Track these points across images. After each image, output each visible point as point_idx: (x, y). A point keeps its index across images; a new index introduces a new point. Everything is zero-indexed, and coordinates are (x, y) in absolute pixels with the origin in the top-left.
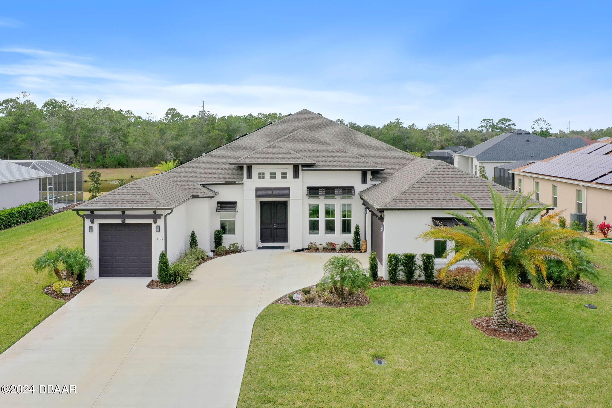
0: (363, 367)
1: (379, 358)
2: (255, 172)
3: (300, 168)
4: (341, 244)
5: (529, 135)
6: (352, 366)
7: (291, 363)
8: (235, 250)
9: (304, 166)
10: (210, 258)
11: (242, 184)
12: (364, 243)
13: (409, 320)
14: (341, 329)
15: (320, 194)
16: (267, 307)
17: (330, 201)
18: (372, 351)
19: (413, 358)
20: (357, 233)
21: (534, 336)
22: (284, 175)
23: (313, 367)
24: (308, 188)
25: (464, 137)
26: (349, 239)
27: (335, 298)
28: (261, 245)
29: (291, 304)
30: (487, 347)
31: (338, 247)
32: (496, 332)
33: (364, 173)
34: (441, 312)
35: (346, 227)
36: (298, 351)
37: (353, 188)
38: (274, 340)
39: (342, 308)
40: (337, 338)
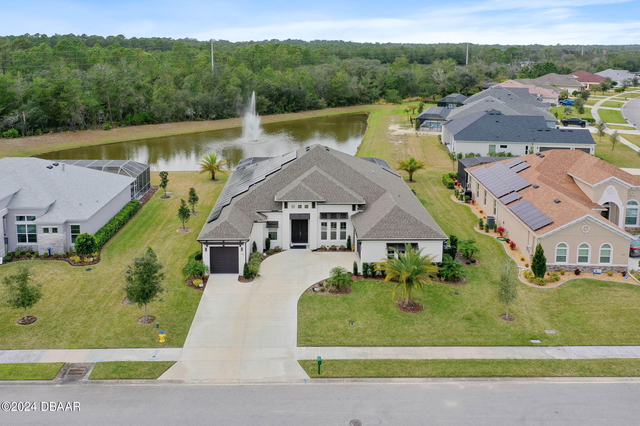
0: (345, 327)
1: (352, 322)
2: (289, 205)
3: (316, 203)
4: (340, 246)
5: (499, 115)
6: (341, 326)
7: (316, 325)
8: (278, 250)
9: (318, 202)
10: (265, 258)
11: (282, 212)
12: (353, 246)
13: (368, 302)
14: (337, 308)
15: (328, 217)
16: (302, 295)
17: (334, 221)
18: (349, 319)
19: (366, 322)
20: (349, 240)
21: (421, 311)
22: (306, 207)
23: (325, 327)
24: (320, 213)
25: (467, 75)
26: (344, 243)
27: (334, 288)
28: (292, 245)
29: (314, 293)
30: (398, 316)
31: (338, 248)
32: (405, 309)
33: (354, 206)
34: (384, 297)
35: (343, 236)
36: (318, 319)
37: (347, 213)
38: (308, 314)
39: (338, 294)
40: (335, 312)
